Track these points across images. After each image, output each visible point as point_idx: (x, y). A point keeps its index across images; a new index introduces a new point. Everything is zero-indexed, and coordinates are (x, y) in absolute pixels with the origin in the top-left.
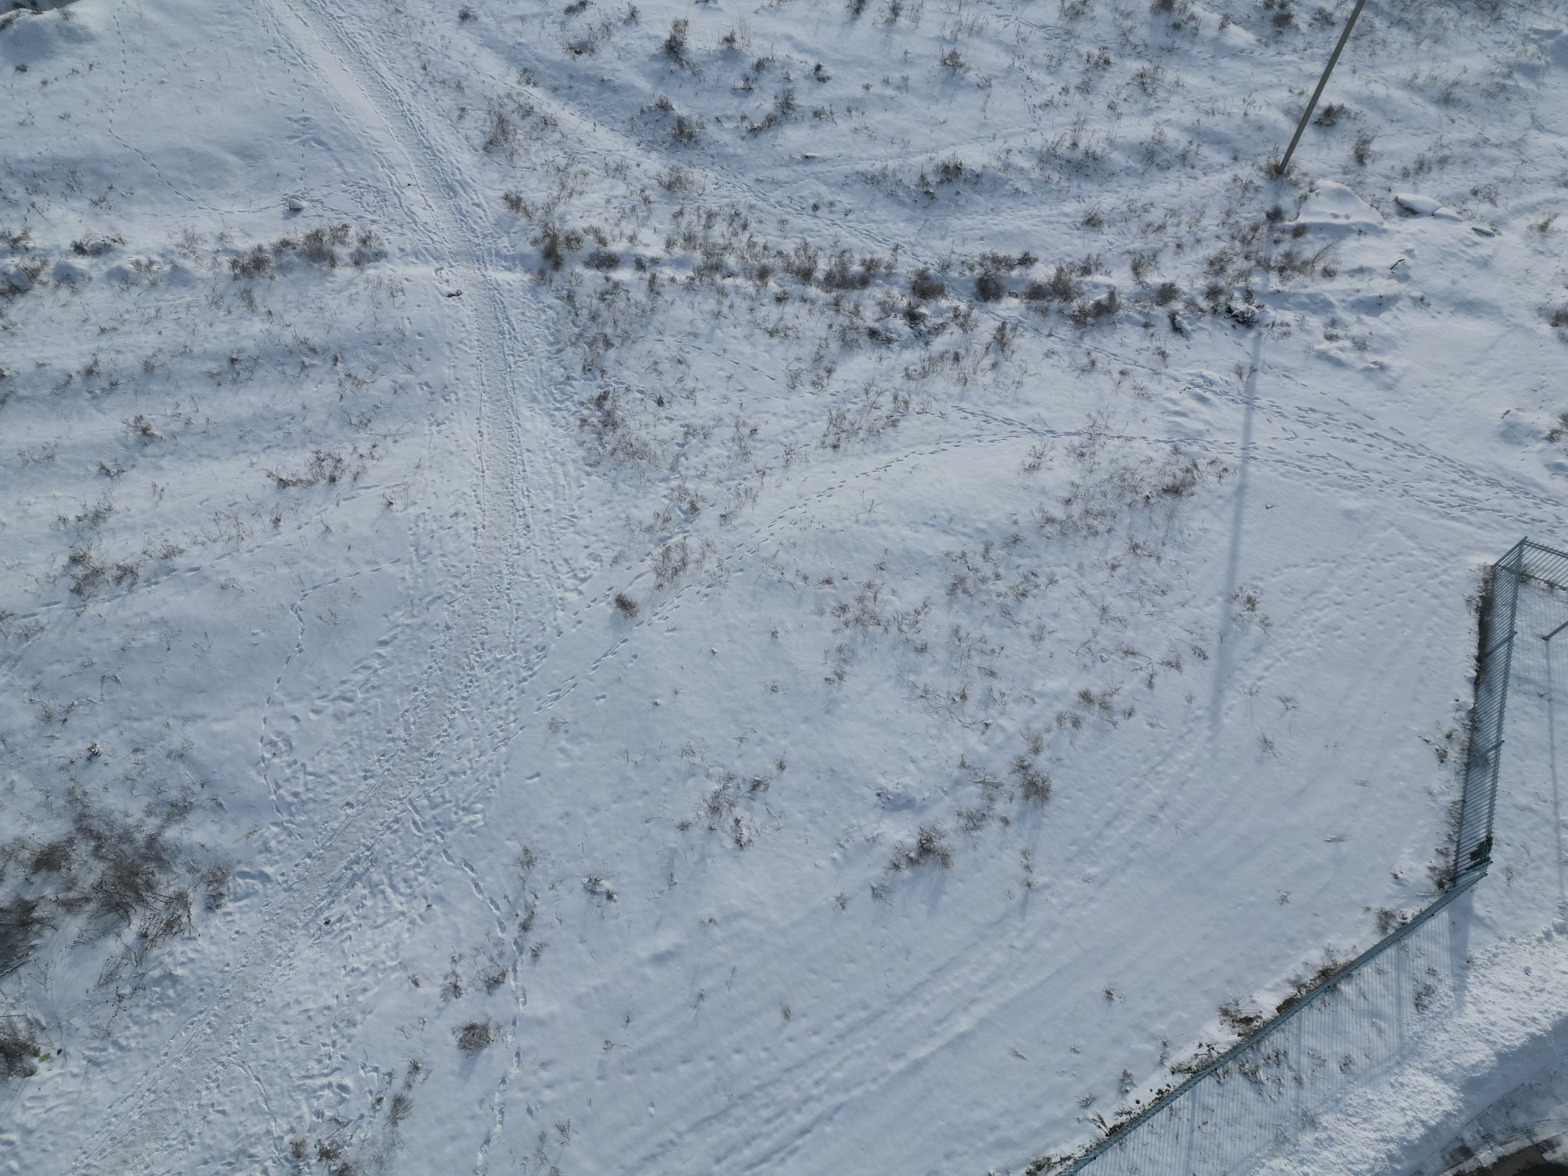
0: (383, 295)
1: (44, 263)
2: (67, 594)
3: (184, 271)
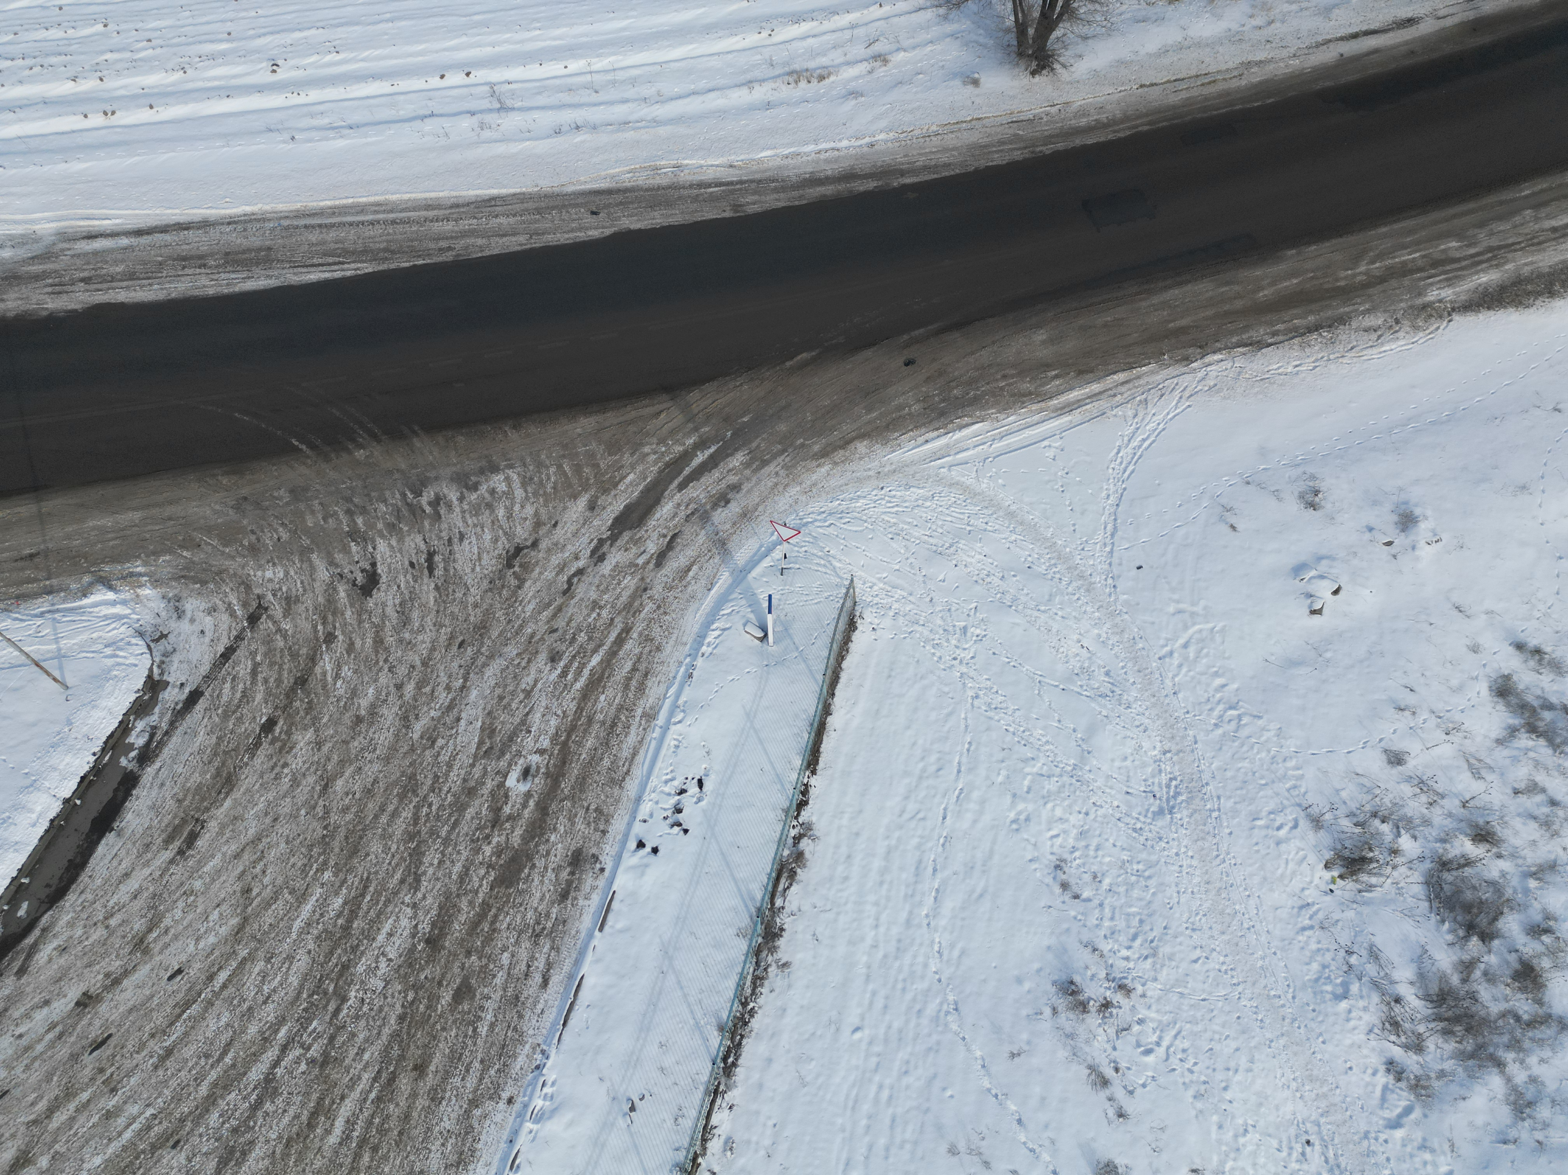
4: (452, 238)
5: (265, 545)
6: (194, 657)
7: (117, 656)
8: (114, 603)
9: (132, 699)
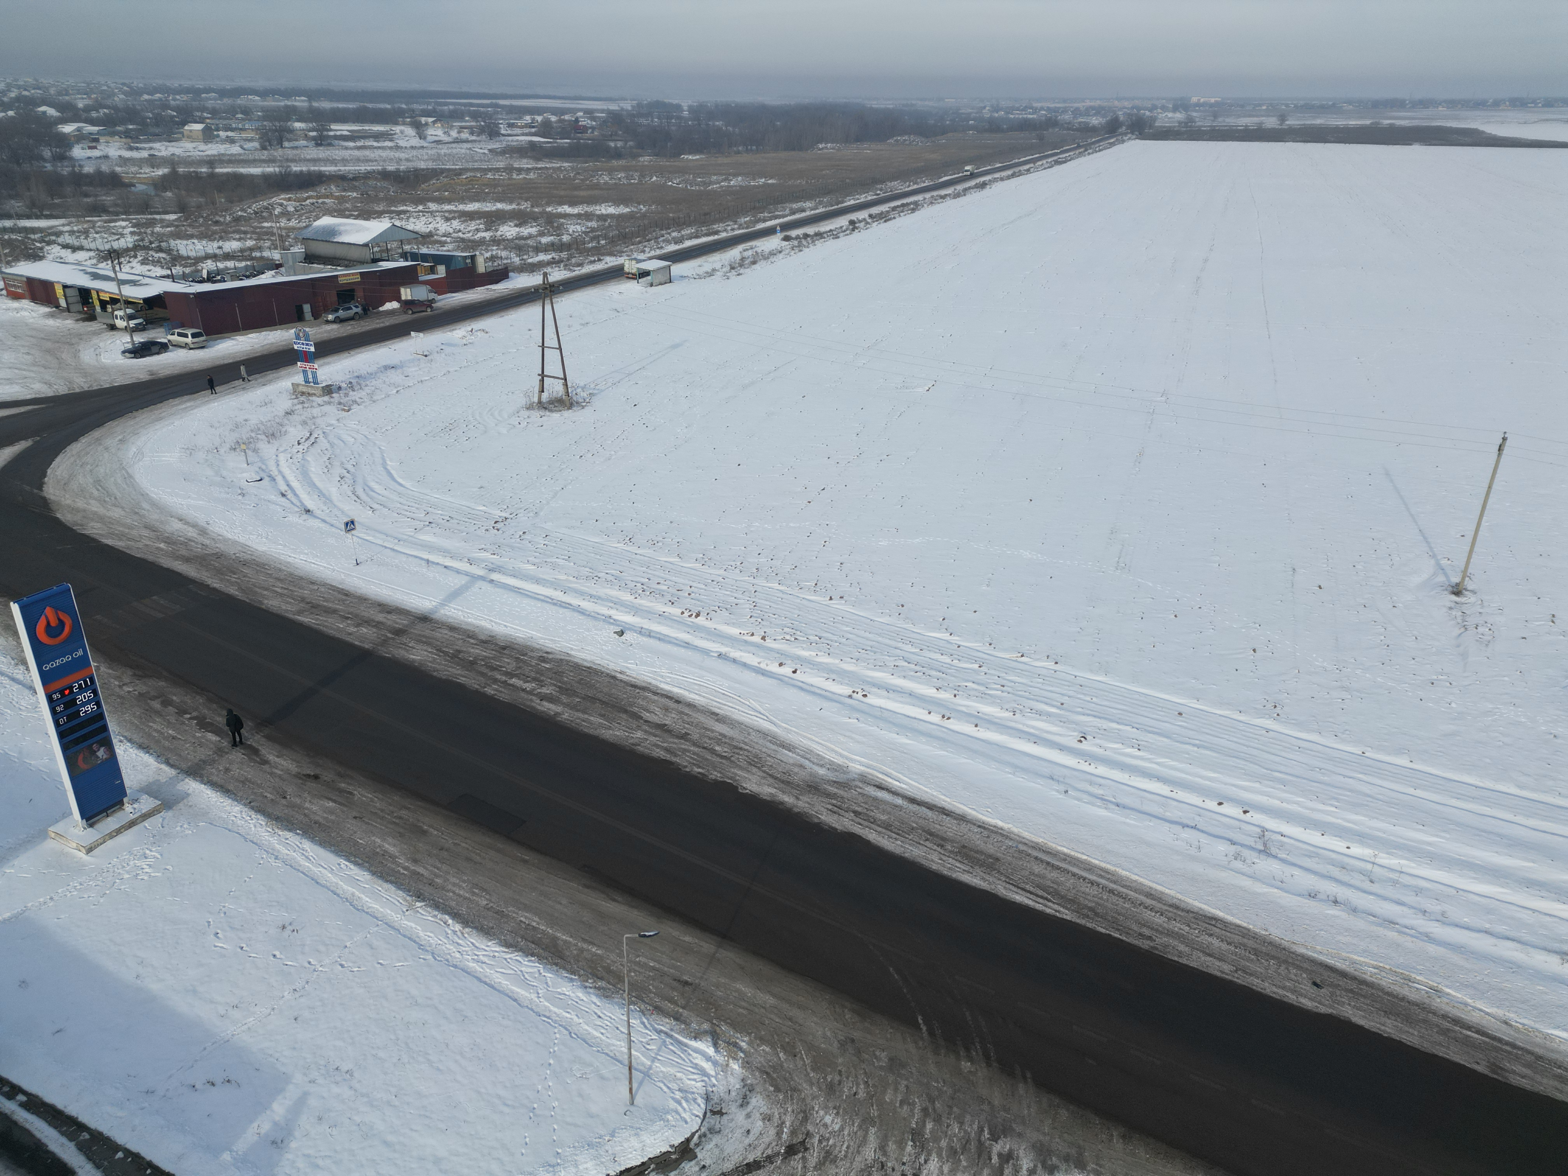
4: (1157, 930)
5: (842, 1092)
6: (729, 1149)
7: (680, 1104)
8: (708, 1059)
9: (664, 1150)
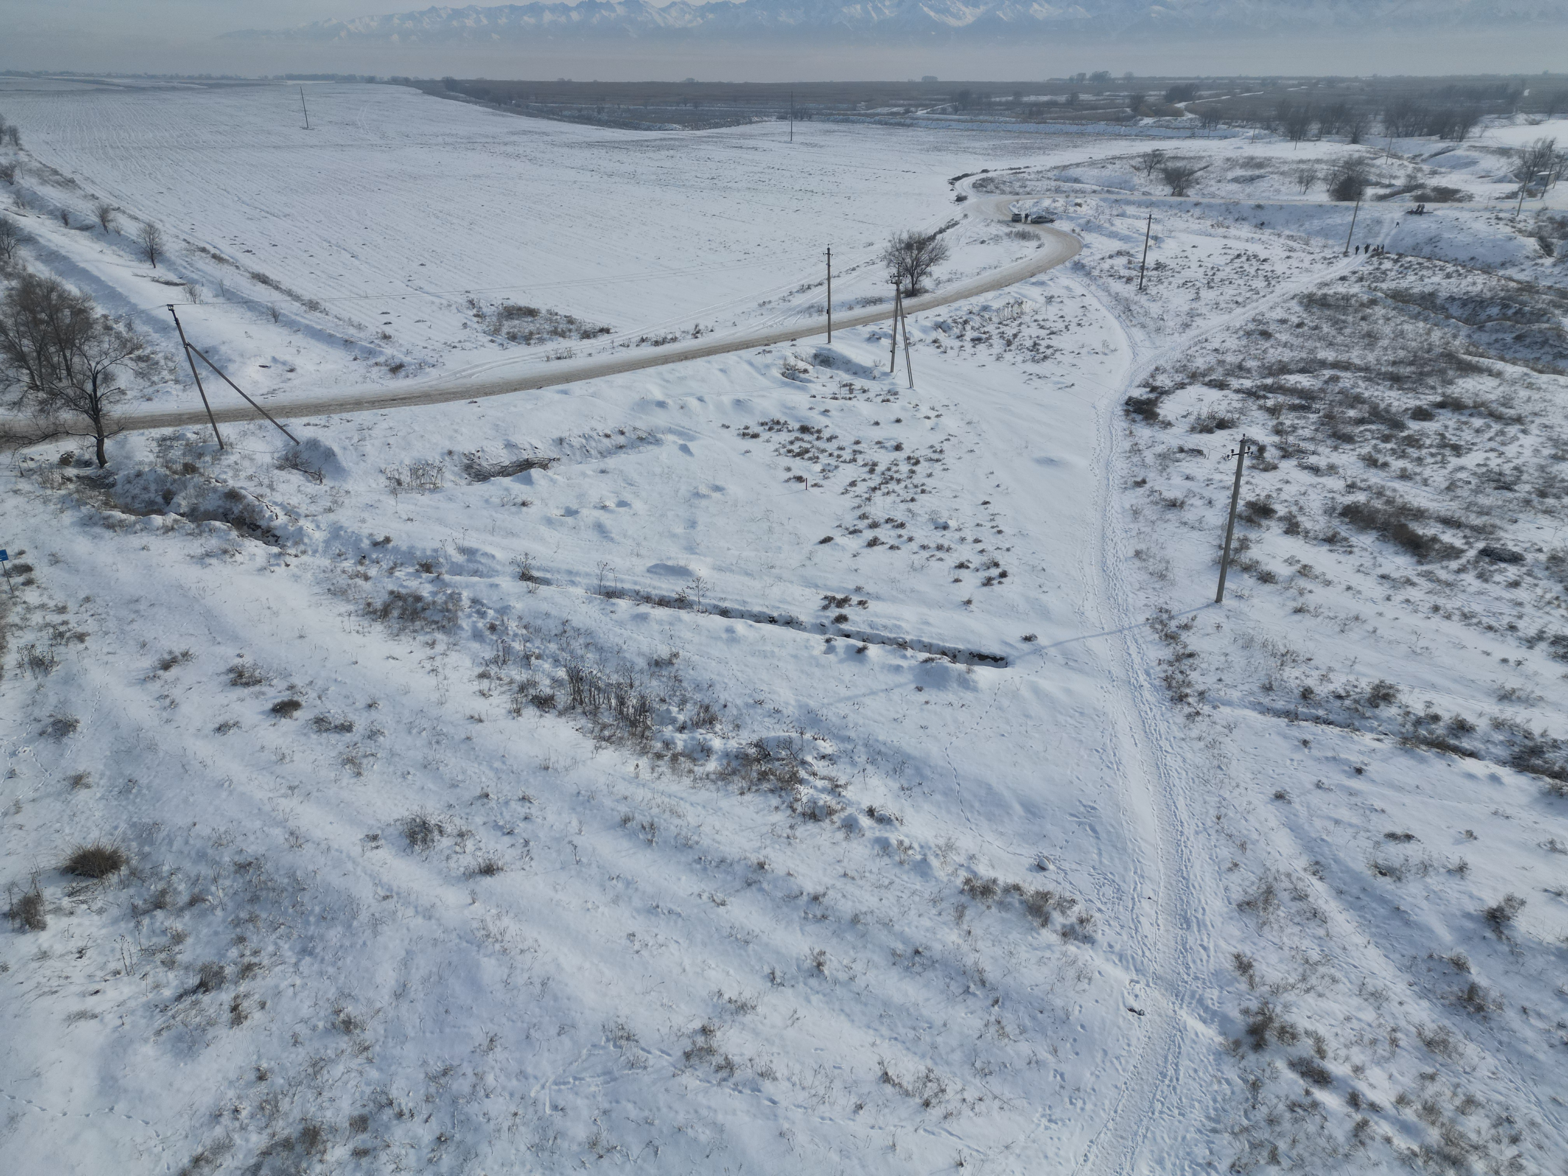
0: (1071, 973)
1: (843, 809)
2: (680, 1053)
3: (929, 866)
